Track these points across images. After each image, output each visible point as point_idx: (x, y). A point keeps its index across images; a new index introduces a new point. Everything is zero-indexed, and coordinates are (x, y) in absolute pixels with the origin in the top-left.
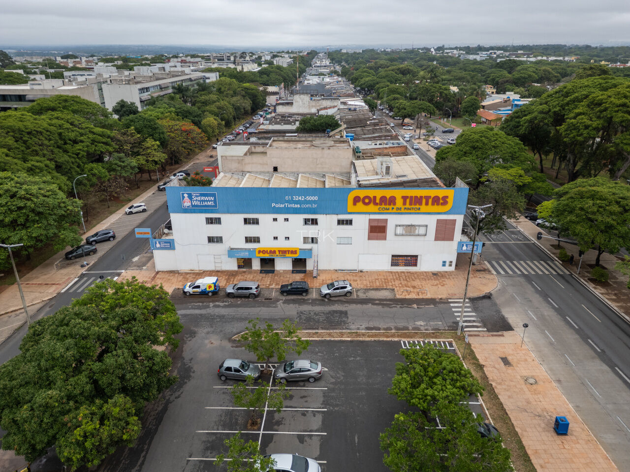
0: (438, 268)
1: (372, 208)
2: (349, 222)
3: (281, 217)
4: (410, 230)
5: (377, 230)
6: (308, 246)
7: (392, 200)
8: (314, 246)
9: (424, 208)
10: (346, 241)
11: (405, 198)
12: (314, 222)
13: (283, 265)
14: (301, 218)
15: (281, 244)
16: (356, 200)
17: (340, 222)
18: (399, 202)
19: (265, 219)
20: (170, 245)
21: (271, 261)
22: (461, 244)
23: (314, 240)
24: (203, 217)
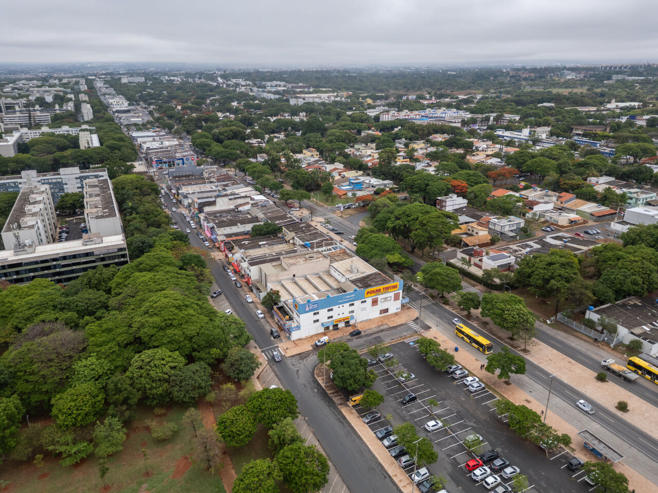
0: (395, 311)
1: (373, 294)
2: (365, 301)
3: (341, 306)
4: (386, 299)
5: (375, 302)
6: (351, 314)
7: (380, 290)
8: (353, 314)
9: (390, 290)
10: (364, 309)
11: (383, 288)
12: (353, 304)
13: (341, 325)
14: (348, 304)
15: (342, 316)
16: (368, 293)
17: (362, 302)
18: (382, 290)
19: (335, 308)
20: (298, 328)
21: (337, 325)
22: (402, 301)
23: (352, 312)
24: (312, 313)
